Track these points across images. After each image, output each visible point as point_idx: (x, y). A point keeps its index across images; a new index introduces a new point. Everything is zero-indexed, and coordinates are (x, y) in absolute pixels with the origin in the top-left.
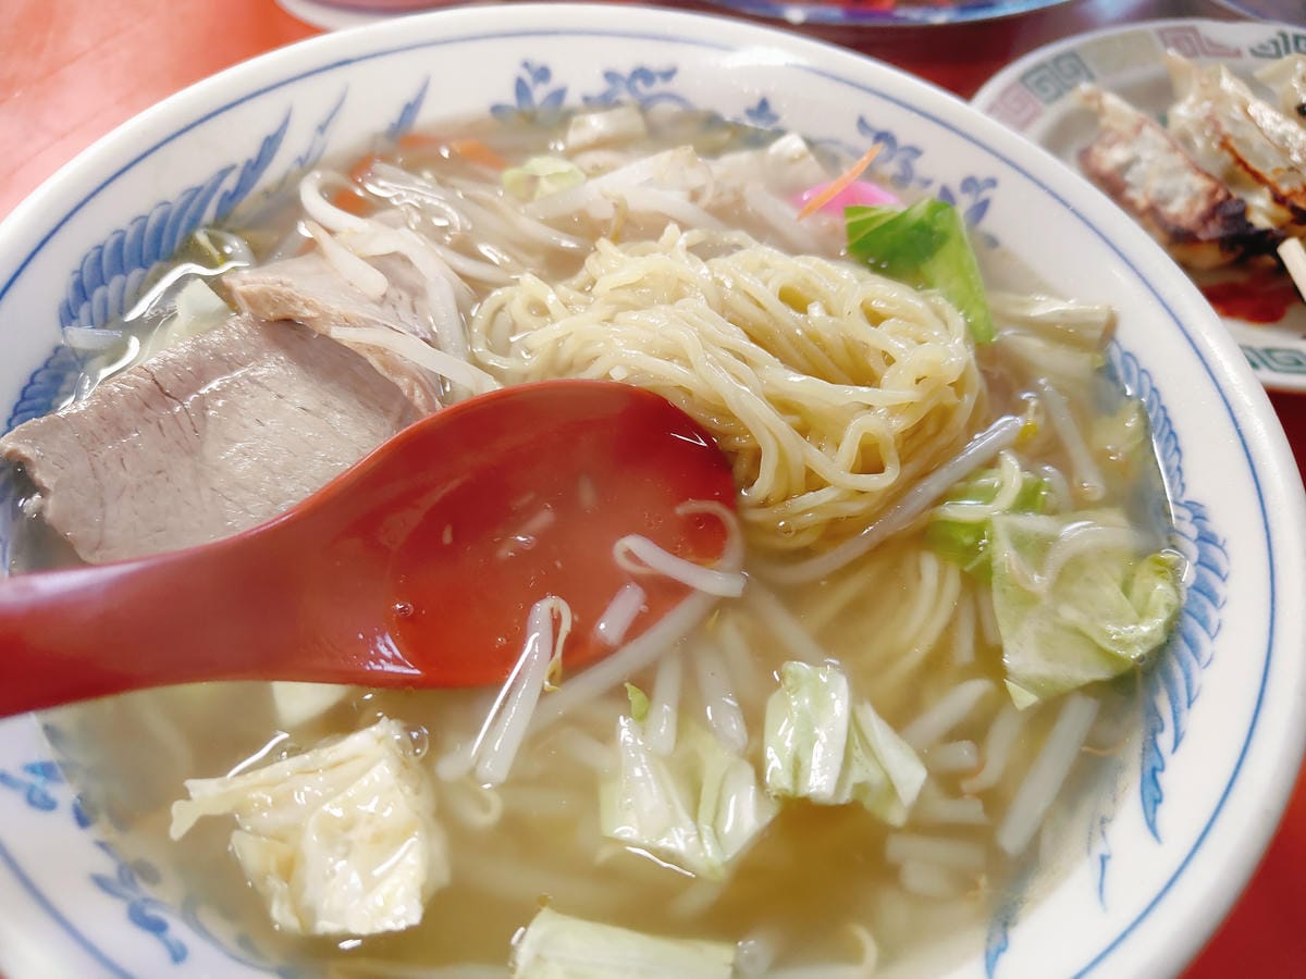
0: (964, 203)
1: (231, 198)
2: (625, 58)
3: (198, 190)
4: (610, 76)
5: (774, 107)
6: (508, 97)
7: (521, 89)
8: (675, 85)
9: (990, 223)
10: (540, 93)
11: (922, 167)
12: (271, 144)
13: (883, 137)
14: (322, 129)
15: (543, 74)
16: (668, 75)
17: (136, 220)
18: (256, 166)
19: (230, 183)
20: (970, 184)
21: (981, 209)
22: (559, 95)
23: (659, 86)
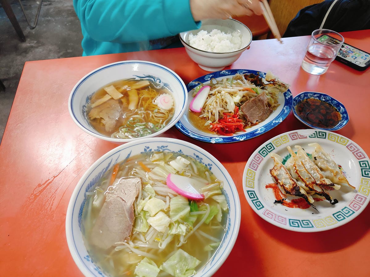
0: (208, 167)
1: (104, 172)
2: (160, 145)
3: (100, 173)
4: (158, 147)
5: (182, 151)
6: (143, 151)
7: (145, 150)
9: (212, 170)
10: (148, 150)
12: (110, 164)
13: (197, 156)
14: (116, 160)
15: (148, 148)
16: (167, 147)
18: (108, 167)
19: (104, 170)
20: (209, 164)
21: (211, 168)
22: (151, 150)
23: (165, 148)
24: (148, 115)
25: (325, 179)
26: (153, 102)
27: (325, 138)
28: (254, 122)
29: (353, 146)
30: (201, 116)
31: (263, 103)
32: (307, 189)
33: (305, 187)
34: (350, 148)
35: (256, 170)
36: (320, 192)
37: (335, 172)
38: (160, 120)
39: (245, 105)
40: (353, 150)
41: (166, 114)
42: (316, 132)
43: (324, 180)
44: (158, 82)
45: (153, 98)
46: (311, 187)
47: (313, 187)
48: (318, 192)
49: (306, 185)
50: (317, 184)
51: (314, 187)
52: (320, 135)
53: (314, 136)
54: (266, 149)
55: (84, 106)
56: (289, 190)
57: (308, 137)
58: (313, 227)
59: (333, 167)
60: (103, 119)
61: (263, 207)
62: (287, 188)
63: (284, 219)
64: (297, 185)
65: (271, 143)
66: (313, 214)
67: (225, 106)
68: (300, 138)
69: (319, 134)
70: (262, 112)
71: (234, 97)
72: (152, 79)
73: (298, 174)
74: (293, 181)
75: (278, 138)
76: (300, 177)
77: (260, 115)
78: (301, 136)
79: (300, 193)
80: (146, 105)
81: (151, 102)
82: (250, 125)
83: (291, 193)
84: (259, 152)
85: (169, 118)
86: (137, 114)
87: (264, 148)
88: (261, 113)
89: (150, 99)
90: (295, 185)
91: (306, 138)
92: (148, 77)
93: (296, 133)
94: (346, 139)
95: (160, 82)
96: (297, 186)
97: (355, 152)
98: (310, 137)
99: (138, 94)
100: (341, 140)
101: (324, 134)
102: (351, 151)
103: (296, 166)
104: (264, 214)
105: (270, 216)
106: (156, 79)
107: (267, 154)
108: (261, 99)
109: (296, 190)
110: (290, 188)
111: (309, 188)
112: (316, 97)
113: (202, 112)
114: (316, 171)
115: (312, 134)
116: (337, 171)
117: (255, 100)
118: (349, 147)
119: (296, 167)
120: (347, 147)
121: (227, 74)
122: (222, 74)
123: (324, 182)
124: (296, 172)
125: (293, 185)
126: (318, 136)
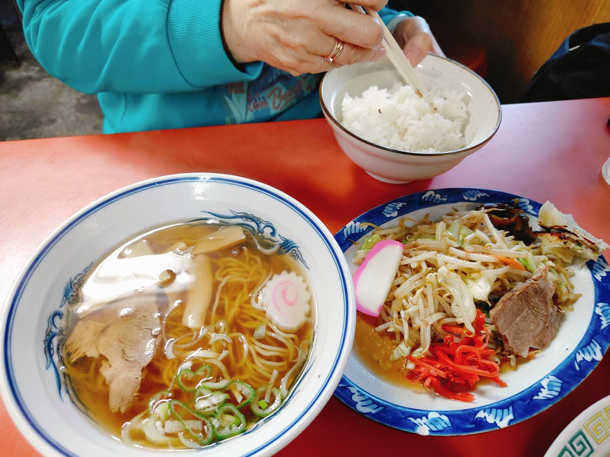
24: (236, 346)
26: (253, 301)
28: (525, 354)
30: (381, 328)
31: (546, 297)
38: (271, 369)
39: (503, 310)
41: (290, 344)
44: (268, 231)
45: (252, 287)
54: (571, 452)
60: (106, 360)
65: (580, 433)
67: (446, 306)
70: (542, 324)
71: (470, 282)
72: (253, 224)
77: (537, 331)
80: (232, 312)
81: (248, 302)
82: (513, 363)
85: (299, 361)
86: (204, 343)
87: (565, 448)
88: (538, 325)
89: (245, 290)
92: (241, 217)
95: (273, 234)
99: (214, 268)
106: (262, 226)
108: (540, 287)
113: (384, 316)
117: (527, 293)
121: (438, 202)
122: (426, 200)
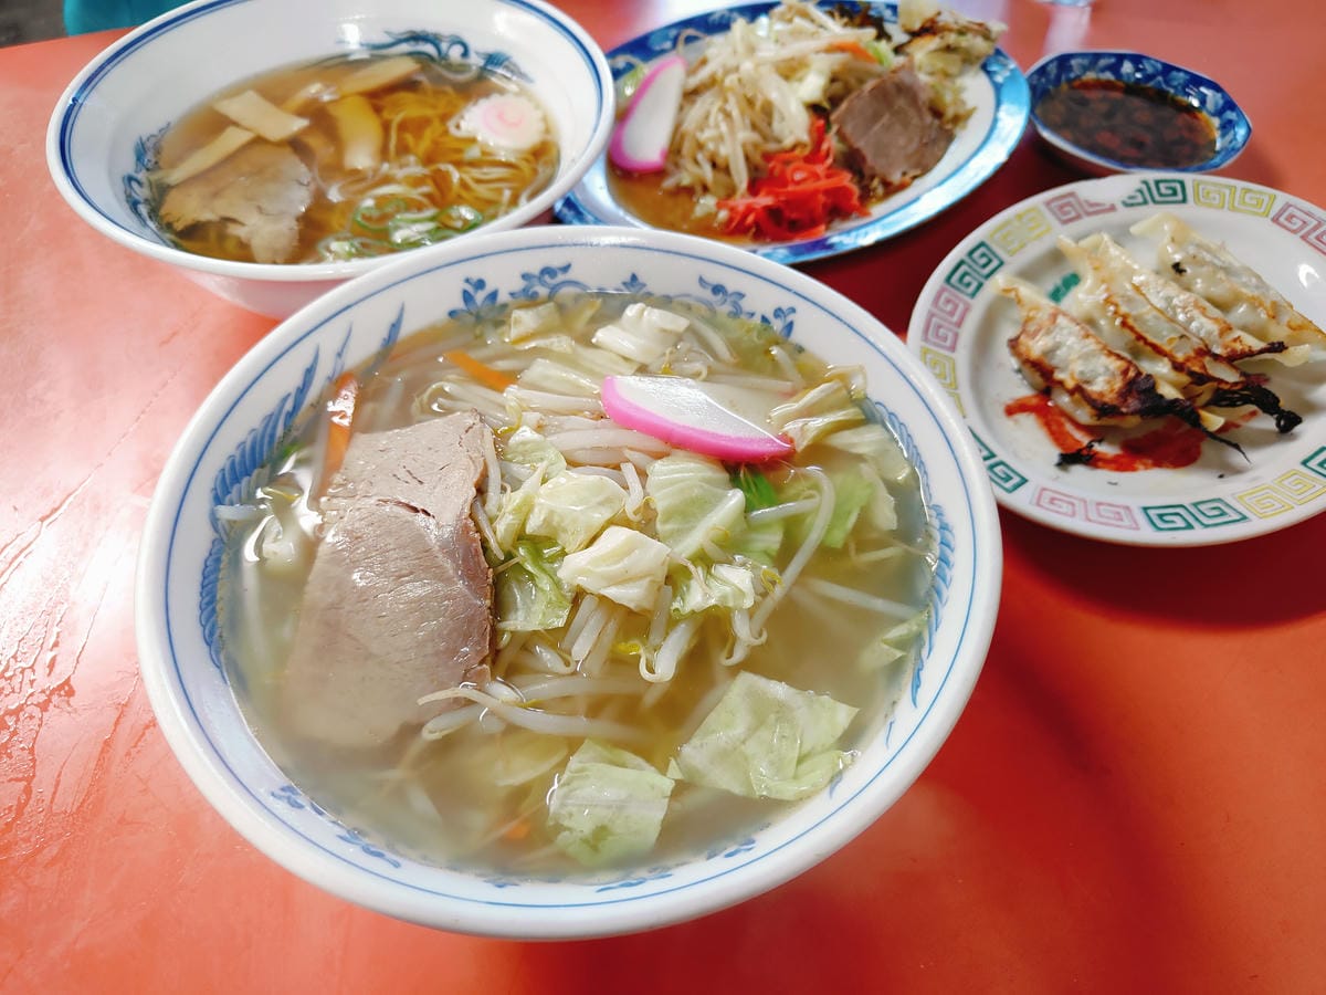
0: (778, 325)
1: (291, 415)
2: (534, 263)
3: (271, 416)
4: (525, 276)
5: (642, 279)
6: (459, 304)
7: (467, 297)
8: (570, 275)
9: (798, 336)
10: (480, 296)
11: (746, 305)
12: (310, 373)
13: (718, 289)
14: (339, 355)
15: (480, 284)
16: (566, 269)
17: (239, 446)
18: (302, 391)
19: (289, 406)
20: (778, 313)
21: (790, 327)
22: (493, 296)
23: (561, 277)
24: (440, 180)
25: (1237, 333)
26: (453, 130)
27: (1184, 200)
28: (896, 178)
29: (1298, 213)
30: (669, 183)
31: (915, 99)
32: (1184, 379)
33: (1174, 375)
34: (1286, 223)
35: (953, 348)
36: (1236, 384)
37: (1268, 304)
38: (500, 191)
39: (849, 110)
40: (1301, 228)
41: (525, 167)
42: (1145, 183)
43: (1237, 339)
44: (455, 53)
45: (444, 118)
46: (1196, 369)
47: (1204, 367)
48: (1227, 383)
49: (1178, 367)
50: (1216, 357)
51: (1207, 366)
52: (1163, 190)
53: (1140, 199)
54: (970, 266)
55: (130, 179)
56: (1110, 398)
57: (1119, 206)
58: (1244, 518)
59: (1257, 287)
60: (233, 221)
61: (1024, 481)
62: (1101, 394)
63: (1122, 511)
64: (1141, 370)
65: (982, 244)
66: (1221, 476)
67: (763, 125)
68: (1089, 214)
69: (1158, 189)
70: (916, 140)
71: (795, 85)
72: (429, 49)
73: (1132, 329)
74: (1119, 357)
75: (1007, 223)
76: (1145, 340)
77: (911, 148)
78: (1092, 205)
79: (1161, 397)
80: (425, 144)
81: (446, 132)
82: (880, 191)
83: (1124, 410)
84: (948, 280)
85: (542, 176)
86: (387, 180)
87: (961, 263)
88: (911, 140)
89: (436, 123)
90: (1132, 374)
91: (1112, 208)
92: (406, 40)
93: (1072, 194)
94: (1261, 193)
95: (465, 54)
96: (1139, 374)
97: (1309, 233)
98: (1126, 205)
99: (378, 110)
100: (1247, 200)
101: (1178, 187)
102: (1294, 232)
103: (1116, 299)
104: (1038, 504)
105: (1066, 508)
106: (444, 46)
107: (980, 286)
108: (904, 84)
109: (1139, 393)
110: (1112, 391)
111: (1191, 374)
112: (1103, 70)
113: (670, 167)
114: (1196, 313)
115: (1133, 194)
116: (1275, 299)
117: (884, 90)
118: (1282, 219)
119: (1116, 305)
120: (1275, 220)
123: (1238, 347)
124: (1124, 324)
125: (1125, 372)
126: (1157, 198)
